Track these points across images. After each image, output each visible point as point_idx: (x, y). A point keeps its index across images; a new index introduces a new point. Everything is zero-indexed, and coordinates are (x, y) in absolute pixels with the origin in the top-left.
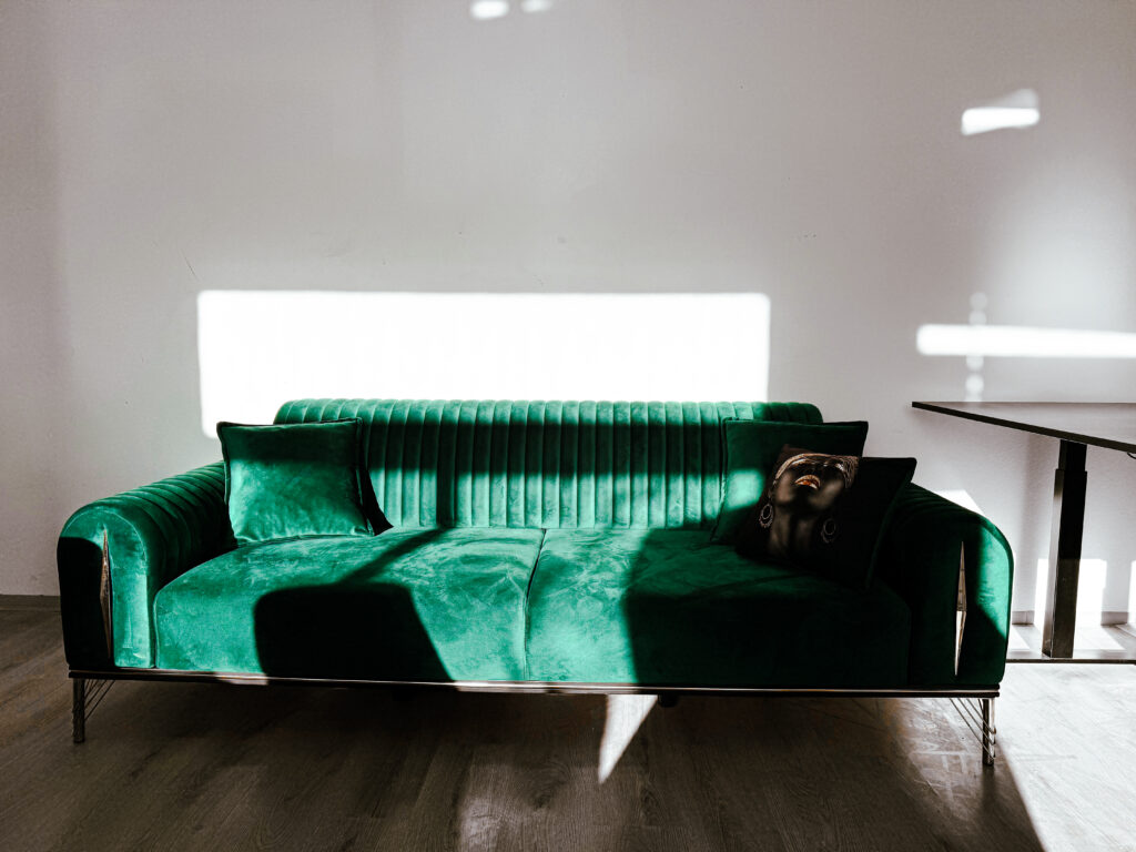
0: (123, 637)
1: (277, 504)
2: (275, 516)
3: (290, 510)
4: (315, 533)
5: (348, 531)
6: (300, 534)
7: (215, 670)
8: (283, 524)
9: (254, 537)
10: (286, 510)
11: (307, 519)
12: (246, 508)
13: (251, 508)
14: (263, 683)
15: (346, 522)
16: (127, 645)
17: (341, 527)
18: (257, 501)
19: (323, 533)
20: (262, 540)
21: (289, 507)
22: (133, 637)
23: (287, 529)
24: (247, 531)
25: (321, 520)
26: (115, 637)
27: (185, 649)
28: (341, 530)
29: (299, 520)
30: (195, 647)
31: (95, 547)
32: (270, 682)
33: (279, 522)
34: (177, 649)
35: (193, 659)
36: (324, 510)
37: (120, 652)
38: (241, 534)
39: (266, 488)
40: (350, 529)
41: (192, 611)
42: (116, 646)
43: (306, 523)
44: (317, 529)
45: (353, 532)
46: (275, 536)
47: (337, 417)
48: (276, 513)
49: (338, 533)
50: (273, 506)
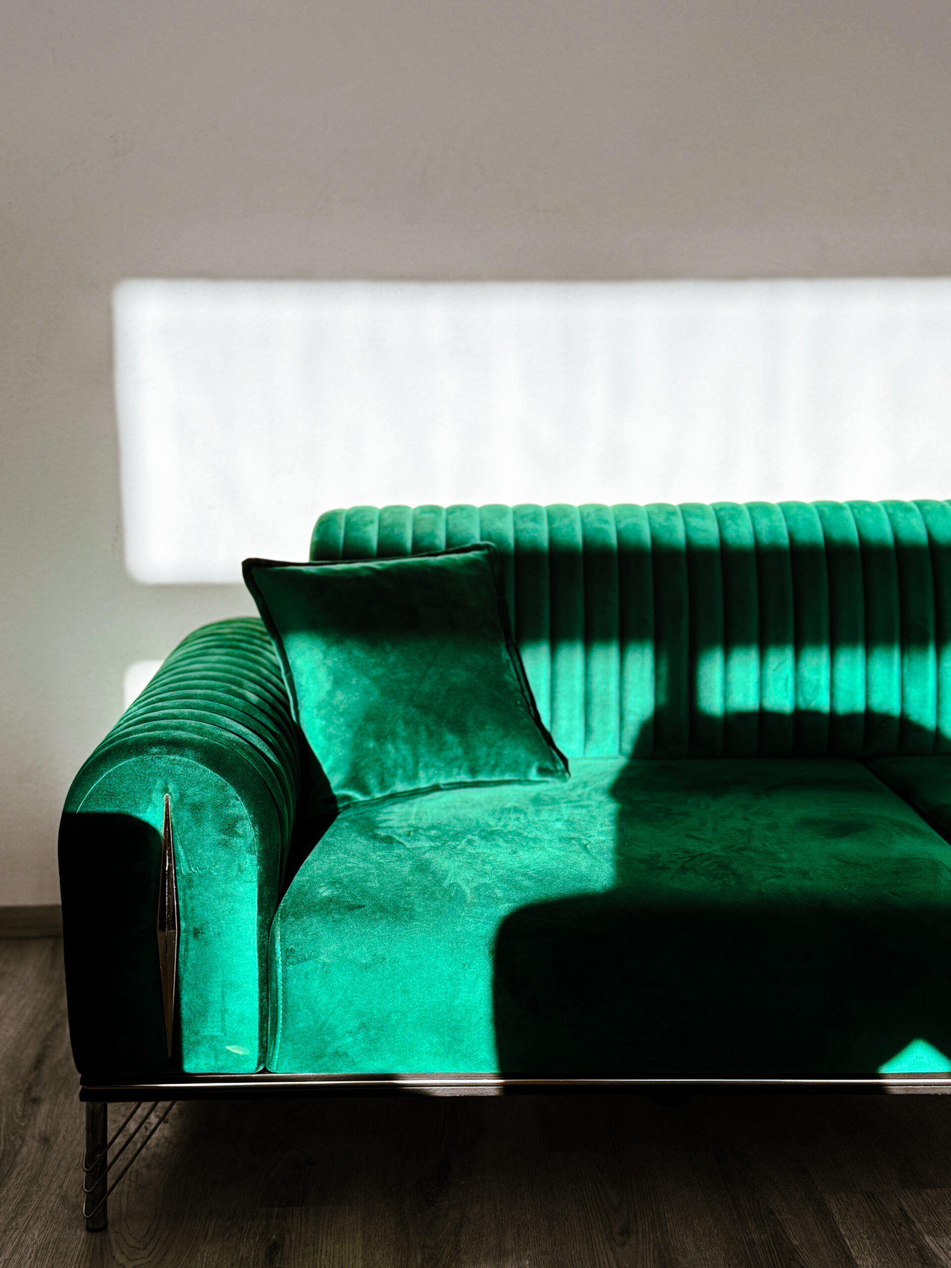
0: (202, 1014)
1: (406, 723)
2: (405, 750)
3: (431, 734)
4: (465, 778)
5: (525, 774)
6: (442, 781)
7: (397, 1070)
8: (417, 763)
9: (365, 790)
10: (424, 735)
11: (459, 751)
12: (349, 736)
13: (360, 733)
14: (492, 1092)
15: (522, 754)
16: (211, 1029)
17: (514, 767)
18: (369, 718)
19: (481, 778)
20: (378, 795)
21: (427, 727)
22: (224, 1011)
23: (422, 774)
24: (355, 781)
25: (482, 752)
26: (185, 1013)
27: (339, 1031)
28: (513, 770)
29: (443, 755)
30: (363, 1026)
31: (146, 828)
32: (505, 1088)
33: (410, 760)
34: (323, 1030)
35: (353, 1052)
36: (489, 734)
37: (198, 1043)
38: (344, 786)
39: (384, 692)
40: (529, 766)
41: (361, 953)
42: (186, 1033)
43: (456, 759)
44: (473, 771)
45: (533, 775)
46: (400, 787)
47: (441, 541)
48: (406, 741)
49: (507, 777)
50: (401, 729)
